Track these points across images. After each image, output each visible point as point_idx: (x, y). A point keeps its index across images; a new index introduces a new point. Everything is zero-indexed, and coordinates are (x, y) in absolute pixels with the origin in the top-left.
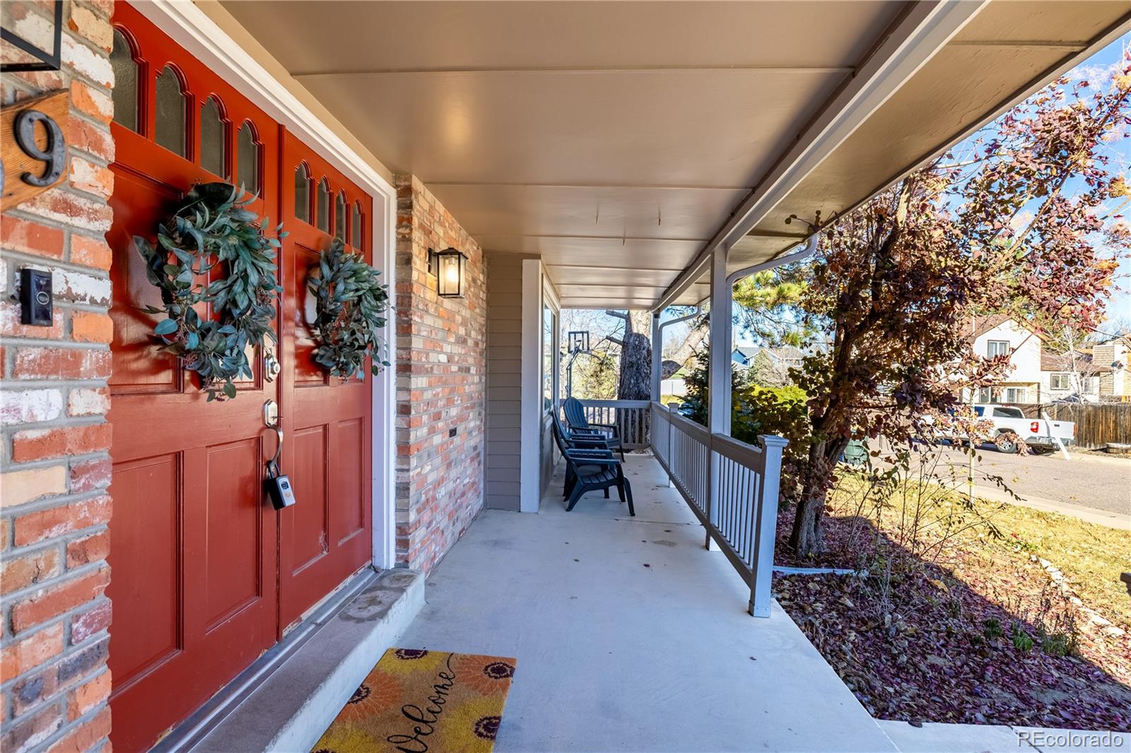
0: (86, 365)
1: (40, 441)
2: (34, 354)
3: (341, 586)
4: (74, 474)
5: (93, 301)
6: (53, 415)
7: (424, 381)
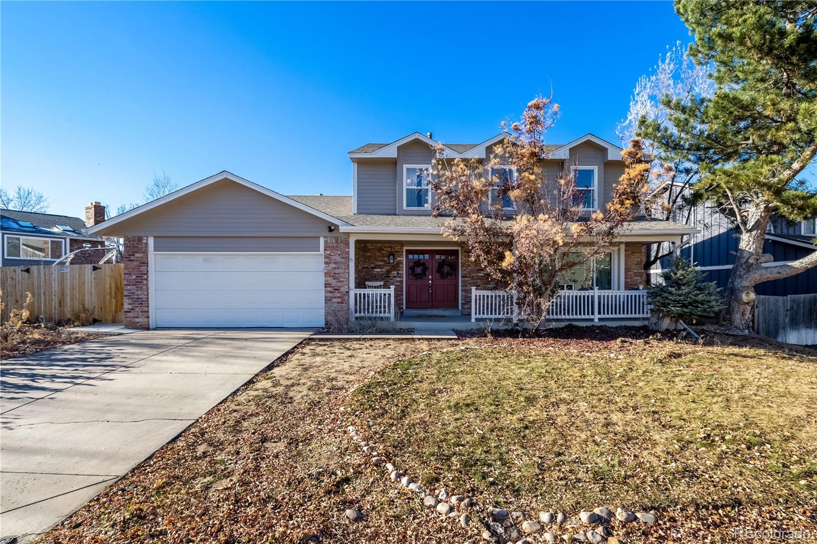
0: (402, 277)
1: (398, 281)
2: (398, 276)
4: (401, 283)
5: (402, 273)
7: (468, 279)
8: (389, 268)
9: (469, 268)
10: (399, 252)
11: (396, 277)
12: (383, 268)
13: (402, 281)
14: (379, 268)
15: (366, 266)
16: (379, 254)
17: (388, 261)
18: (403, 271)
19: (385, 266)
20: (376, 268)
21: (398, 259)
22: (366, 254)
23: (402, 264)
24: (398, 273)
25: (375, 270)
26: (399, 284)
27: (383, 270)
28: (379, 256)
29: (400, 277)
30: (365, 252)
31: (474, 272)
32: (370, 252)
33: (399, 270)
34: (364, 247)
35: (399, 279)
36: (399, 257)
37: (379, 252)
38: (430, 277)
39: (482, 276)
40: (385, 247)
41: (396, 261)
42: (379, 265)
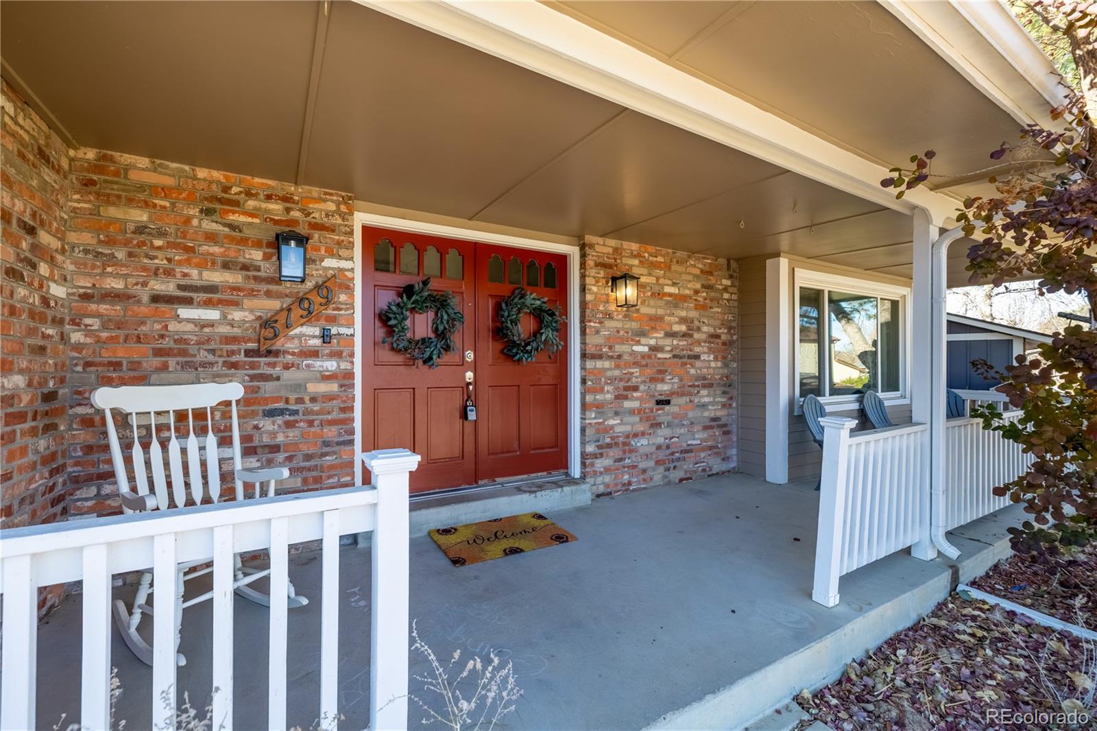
0: (344, 354)
1: (330, 375)
2: (327, 351)
3: (532, 475)
4: (341, 386)
5: (347, 335)
6: (334, 368)
7: (607, 364)
8: (275, 304)
9: (608, 323)
10: (331, 229)
11: (314, 354)
12: (236, 304)
13: (350, 375)
14: (208, 304)
15: (118, 285)
16: (209, 225)
17: (267, 269)
18: (351, 324)
19: (252, 293)
20: (188, 302)
21: (330, 263)
22: (113, 212)
23: (349, 289)
24: (326, 337)
25: (184, 312)
26: (333, 387)
27: (237, 315)
28: (211, 238)
29: (337, 355)
30: (109, 200)
31: (623, 341)
32: (147, 204)
33: (333, 320)
34: (97, 168)
35: (331, 365)
36: (331, 254)
37: (208, 212)
38: (470, 356)
39: (643, 356)
40: (249, 194)
41: (314, 270)
42: (212, 289)
